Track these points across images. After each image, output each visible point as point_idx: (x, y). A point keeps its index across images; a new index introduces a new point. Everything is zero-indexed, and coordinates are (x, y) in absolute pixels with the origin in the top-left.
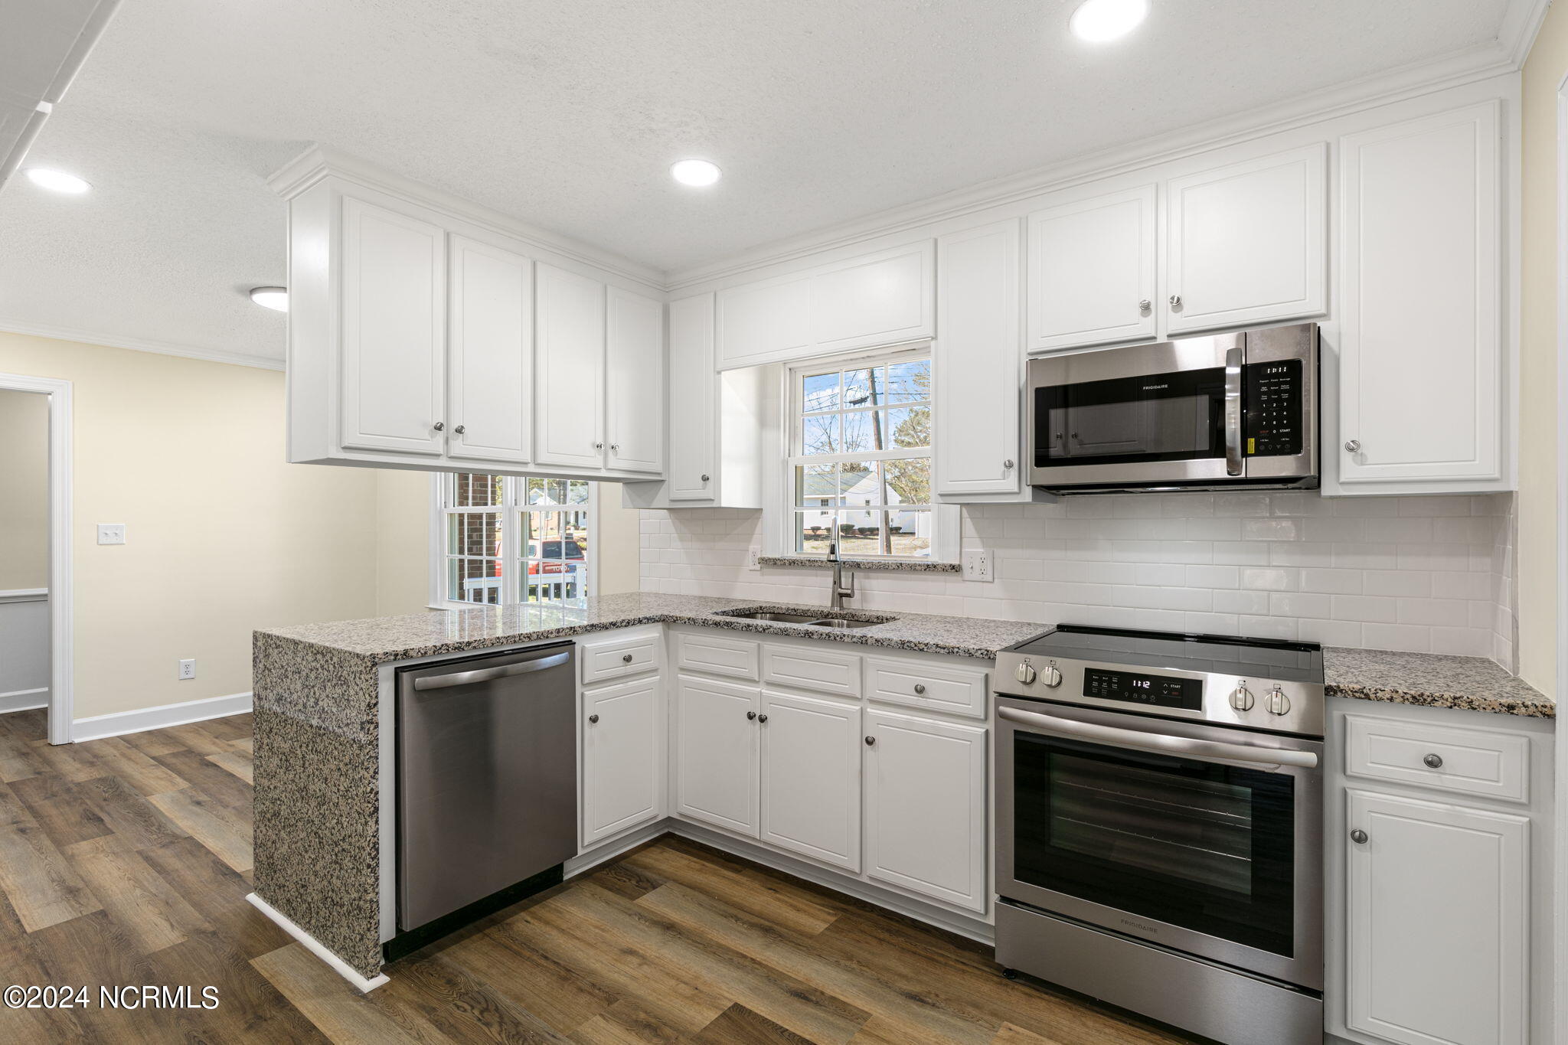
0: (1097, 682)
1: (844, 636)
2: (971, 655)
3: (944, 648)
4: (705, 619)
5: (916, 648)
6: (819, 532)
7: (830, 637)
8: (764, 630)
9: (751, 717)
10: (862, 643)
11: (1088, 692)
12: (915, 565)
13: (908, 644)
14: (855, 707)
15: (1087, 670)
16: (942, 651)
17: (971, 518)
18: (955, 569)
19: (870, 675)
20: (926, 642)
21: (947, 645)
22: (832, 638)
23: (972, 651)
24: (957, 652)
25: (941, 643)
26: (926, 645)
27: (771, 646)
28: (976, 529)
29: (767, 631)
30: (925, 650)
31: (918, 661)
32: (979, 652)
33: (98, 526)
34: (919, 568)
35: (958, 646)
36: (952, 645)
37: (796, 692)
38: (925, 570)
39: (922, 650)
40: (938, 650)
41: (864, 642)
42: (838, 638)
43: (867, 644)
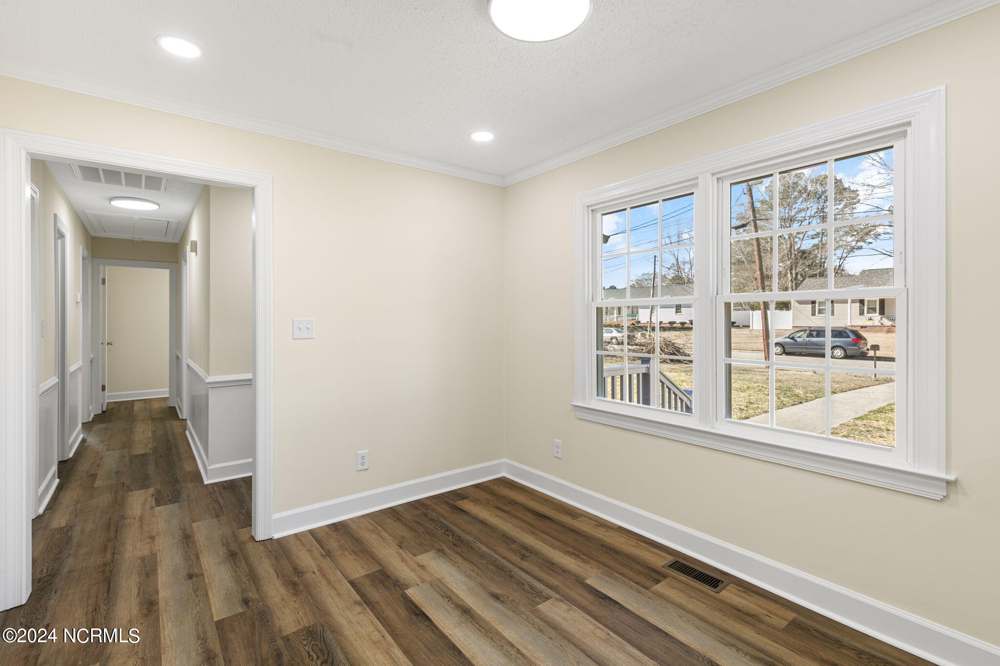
6: (674, 325)
33: (293, 320)
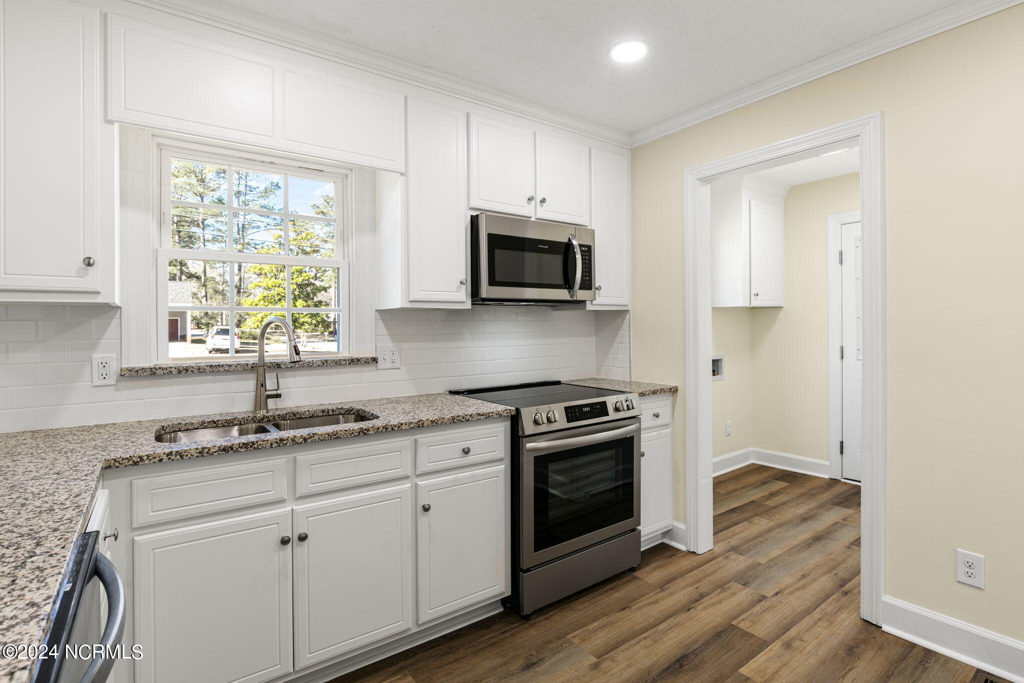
0: (573, 414)
1: (402, 424)
2: (500, 415)
3: (483, 415)
4: (203, 449)
5: (463, 420)
7: (387, 429)
8: (305, 440)
9: (285, 542)
10: (419, 427)
11: (569, 420)
12: (340, 361)
13: (458, 418)
14: (407, 485)
15: (565, 408)
16: (482, 417)
17: (382, 320)
18: (375, 360)
19: (422, 453)
20: (470, 414)
21: (485, 412)
22: (390, 429)
23: (501, 413)
24: (492, 416)
25: (480, 412)
26: (471, 416)
27: (305, 456)
28: (387, 329)
29: (309, 441)
30: (470, 420)
31: (467, 429)
32: (505, 412)
34: (344, 362)
35: (492, 411)
36: (488, 411)
37: (351, 492)
38: (349, 364)
39: (468, 420)
40: (479, 417)
41: (420, 425)
42: (395, 428)
43: (423, 426)
